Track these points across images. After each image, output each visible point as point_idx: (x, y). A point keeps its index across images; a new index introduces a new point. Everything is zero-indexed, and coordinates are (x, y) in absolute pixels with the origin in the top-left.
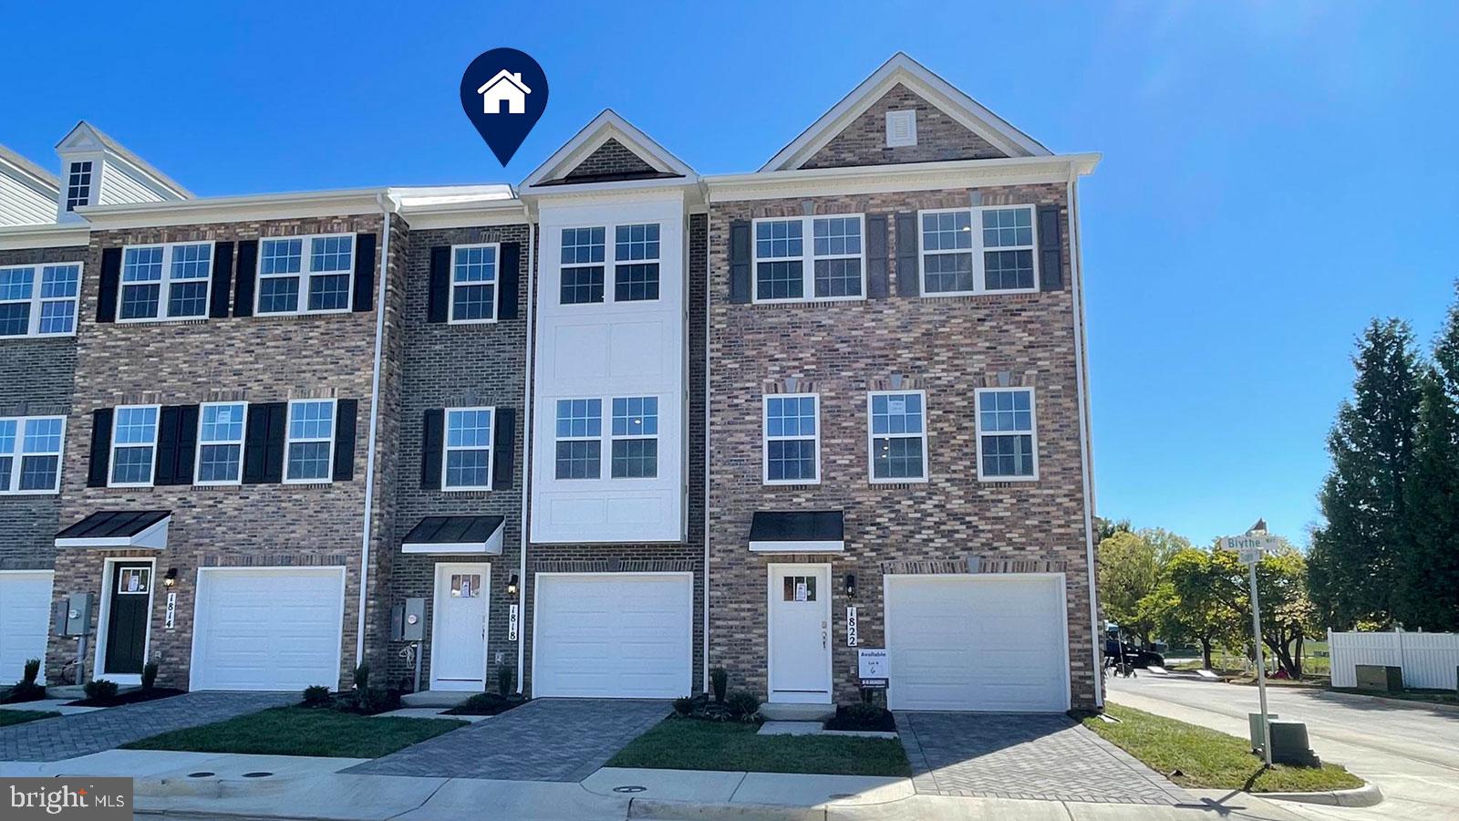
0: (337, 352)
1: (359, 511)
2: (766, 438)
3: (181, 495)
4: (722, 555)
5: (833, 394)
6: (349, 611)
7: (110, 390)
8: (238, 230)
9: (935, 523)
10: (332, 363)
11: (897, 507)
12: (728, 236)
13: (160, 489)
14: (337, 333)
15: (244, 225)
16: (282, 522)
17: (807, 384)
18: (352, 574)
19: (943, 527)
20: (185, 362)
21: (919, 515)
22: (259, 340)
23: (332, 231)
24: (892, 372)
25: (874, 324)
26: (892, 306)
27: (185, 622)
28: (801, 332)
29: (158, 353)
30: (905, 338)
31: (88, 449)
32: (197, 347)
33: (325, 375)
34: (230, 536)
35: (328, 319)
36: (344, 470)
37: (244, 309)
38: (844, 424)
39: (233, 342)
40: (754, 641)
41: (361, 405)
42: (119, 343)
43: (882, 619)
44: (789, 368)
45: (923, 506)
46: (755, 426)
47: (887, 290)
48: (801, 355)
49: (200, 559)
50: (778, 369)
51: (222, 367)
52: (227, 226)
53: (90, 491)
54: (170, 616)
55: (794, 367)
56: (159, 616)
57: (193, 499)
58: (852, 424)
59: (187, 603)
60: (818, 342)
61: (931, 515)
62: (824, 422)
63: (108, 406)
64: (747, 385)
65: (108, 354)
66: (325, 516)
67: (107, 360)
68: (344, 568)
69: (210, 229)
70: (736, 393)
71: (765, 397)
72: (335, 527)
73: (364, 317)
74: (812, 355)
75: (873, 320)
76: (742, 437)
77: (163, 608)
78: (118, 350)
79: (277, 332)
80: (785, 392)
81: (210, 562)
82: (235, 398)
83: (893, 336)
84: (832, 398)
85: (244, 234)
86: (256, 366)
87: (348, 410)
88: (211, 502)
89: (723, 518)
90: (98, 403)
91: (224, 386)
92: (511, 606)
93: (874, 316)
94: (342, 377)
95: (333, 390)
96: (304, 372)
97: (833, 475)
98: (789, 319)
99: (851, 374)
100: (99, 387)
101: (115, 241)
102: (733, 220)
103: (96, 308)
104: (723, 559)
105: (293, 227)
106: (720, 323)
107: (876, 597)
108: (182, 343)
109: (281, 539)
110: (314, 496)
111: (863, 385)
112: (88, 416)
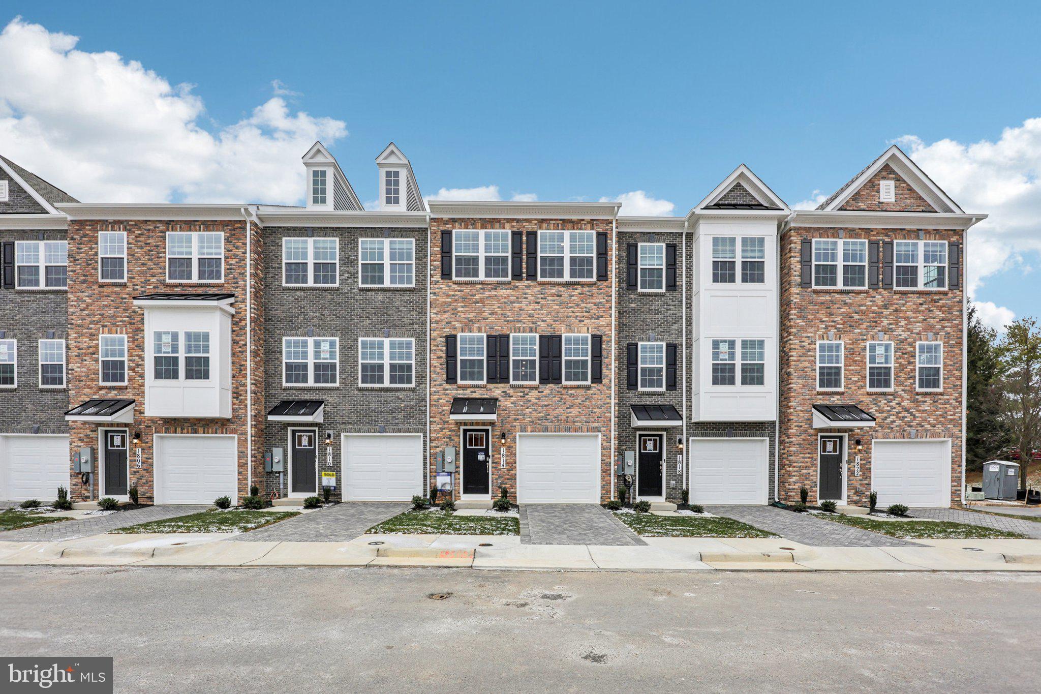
0: (588, 306)
1: (608, 401)
2: (818, 365)
3: (503, 390)
4: (796, 428)
5: (851, 342)
6: (604, 458)
7: (453, 323)
8: (524, 224)
9: (897, 413)
10: (587, 312)
11: (879, 404)
12: (800, 248)
13: (490, 386)
14: (588, 293)
15: (529, 221)
16: (564, 406)
17: (838, 335)
18: (605, 437)
19: (900, 415)
20: (499, 307)
21: (889, 408)
22: (542, 296)
23: (581, 229)
24: (879, 331)
25: (871, 303)
26: (880, 294)
27: (512, 465)
28: (836, 306)
29: (481, 301)
30: (886, 312)
31: (443, 360)
32: (505, 298)
33: (583, 319)
34: (535, 414)
35: (583, 285)
36: (598, 378)
37: (532, 276)
38: (856, 358)
39: (527, 296)
40: (811, 474)
41: (604, 338)
42: (457, 293)
43: (870, 462)
44: (829, 326)
45: (891, 404)
46: (813, 358)
47: (878, 284)
48: (836, 319)
49: (518, 428)
50: (824, 326)
51: (521, 312)
52: (518, 221)
53: (448, 386)
54: (503, 461)
55: (832, 326)
56: (496, 461)
57: (511, 392)
58: (859, 358)
59: (512, 454)
60: (844, 313)
61: (894, 408)
62: (846, 357)
63: (453, 333)
64: (809, 335)
65: (450, 300)
66: (587, 403)
67: (449, 304)
68: (600, 434)
69: (507, 222)
70: (803, 339)
71: (818, 343)
72: (595, 410)
73: (603, 285)
74: (841, 320)
75: (871, 301)
76: (807, 364)
77: (499, 456)
78: (456, 297)
79: (552, 291)
80: (828, 339)
81: (523, 429)
82: (531, 331)
83: (880, 310)
84: (850, 344)
85: (529, 227)
86: (542, 312)
87: (597, 340)
88: (522, 394)
89: (798, 408)
90: (447, 331)
91: (524, 323)
92: (678, 456)
93: (871, 299)
94: (593, 321)
95: (588, 329)
96: (570, 317)
97: (850, 386)
98: (830, 298)
99: (859, 331)
100: (447, 321)
101: (447, 226)
102: (802, 238)
103: (439, 269)
104: (797, 430)
105: (558, 225)
106: (796, 298)
107: (868, 451)
108: (496, 295)
109: (563, 417)
110: (581, 392)
111: (865, 337)
112: (441, 339)
